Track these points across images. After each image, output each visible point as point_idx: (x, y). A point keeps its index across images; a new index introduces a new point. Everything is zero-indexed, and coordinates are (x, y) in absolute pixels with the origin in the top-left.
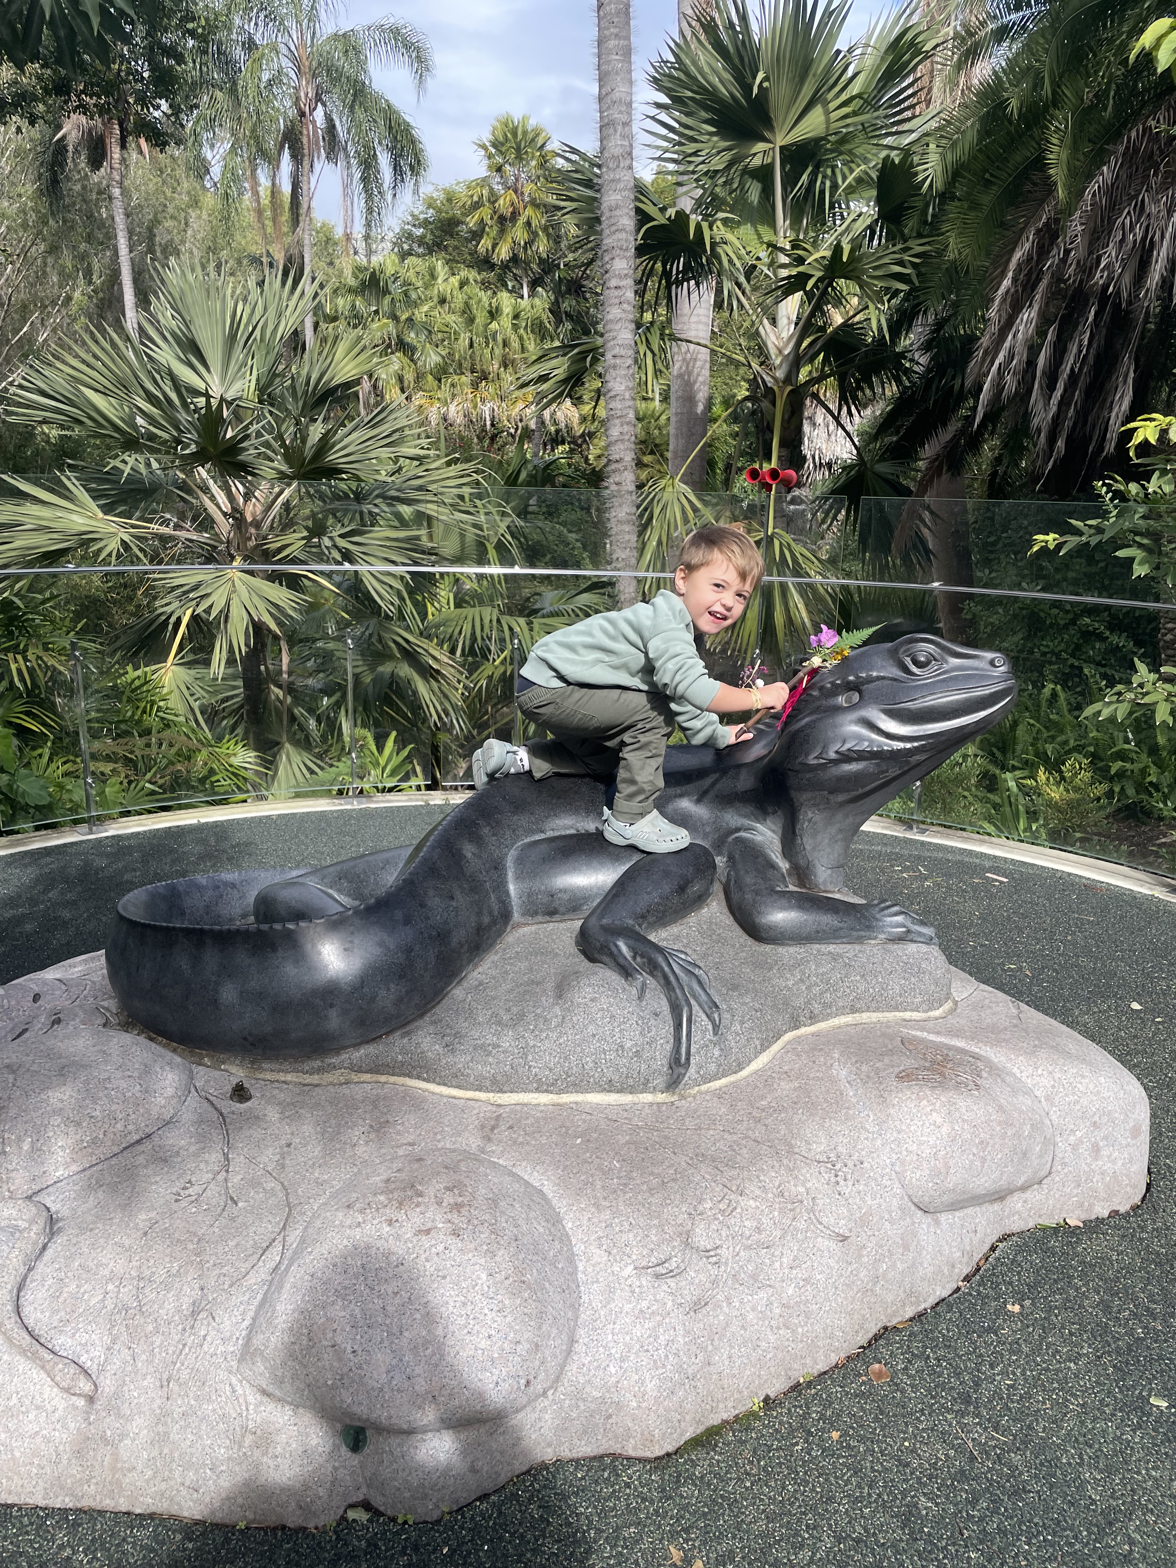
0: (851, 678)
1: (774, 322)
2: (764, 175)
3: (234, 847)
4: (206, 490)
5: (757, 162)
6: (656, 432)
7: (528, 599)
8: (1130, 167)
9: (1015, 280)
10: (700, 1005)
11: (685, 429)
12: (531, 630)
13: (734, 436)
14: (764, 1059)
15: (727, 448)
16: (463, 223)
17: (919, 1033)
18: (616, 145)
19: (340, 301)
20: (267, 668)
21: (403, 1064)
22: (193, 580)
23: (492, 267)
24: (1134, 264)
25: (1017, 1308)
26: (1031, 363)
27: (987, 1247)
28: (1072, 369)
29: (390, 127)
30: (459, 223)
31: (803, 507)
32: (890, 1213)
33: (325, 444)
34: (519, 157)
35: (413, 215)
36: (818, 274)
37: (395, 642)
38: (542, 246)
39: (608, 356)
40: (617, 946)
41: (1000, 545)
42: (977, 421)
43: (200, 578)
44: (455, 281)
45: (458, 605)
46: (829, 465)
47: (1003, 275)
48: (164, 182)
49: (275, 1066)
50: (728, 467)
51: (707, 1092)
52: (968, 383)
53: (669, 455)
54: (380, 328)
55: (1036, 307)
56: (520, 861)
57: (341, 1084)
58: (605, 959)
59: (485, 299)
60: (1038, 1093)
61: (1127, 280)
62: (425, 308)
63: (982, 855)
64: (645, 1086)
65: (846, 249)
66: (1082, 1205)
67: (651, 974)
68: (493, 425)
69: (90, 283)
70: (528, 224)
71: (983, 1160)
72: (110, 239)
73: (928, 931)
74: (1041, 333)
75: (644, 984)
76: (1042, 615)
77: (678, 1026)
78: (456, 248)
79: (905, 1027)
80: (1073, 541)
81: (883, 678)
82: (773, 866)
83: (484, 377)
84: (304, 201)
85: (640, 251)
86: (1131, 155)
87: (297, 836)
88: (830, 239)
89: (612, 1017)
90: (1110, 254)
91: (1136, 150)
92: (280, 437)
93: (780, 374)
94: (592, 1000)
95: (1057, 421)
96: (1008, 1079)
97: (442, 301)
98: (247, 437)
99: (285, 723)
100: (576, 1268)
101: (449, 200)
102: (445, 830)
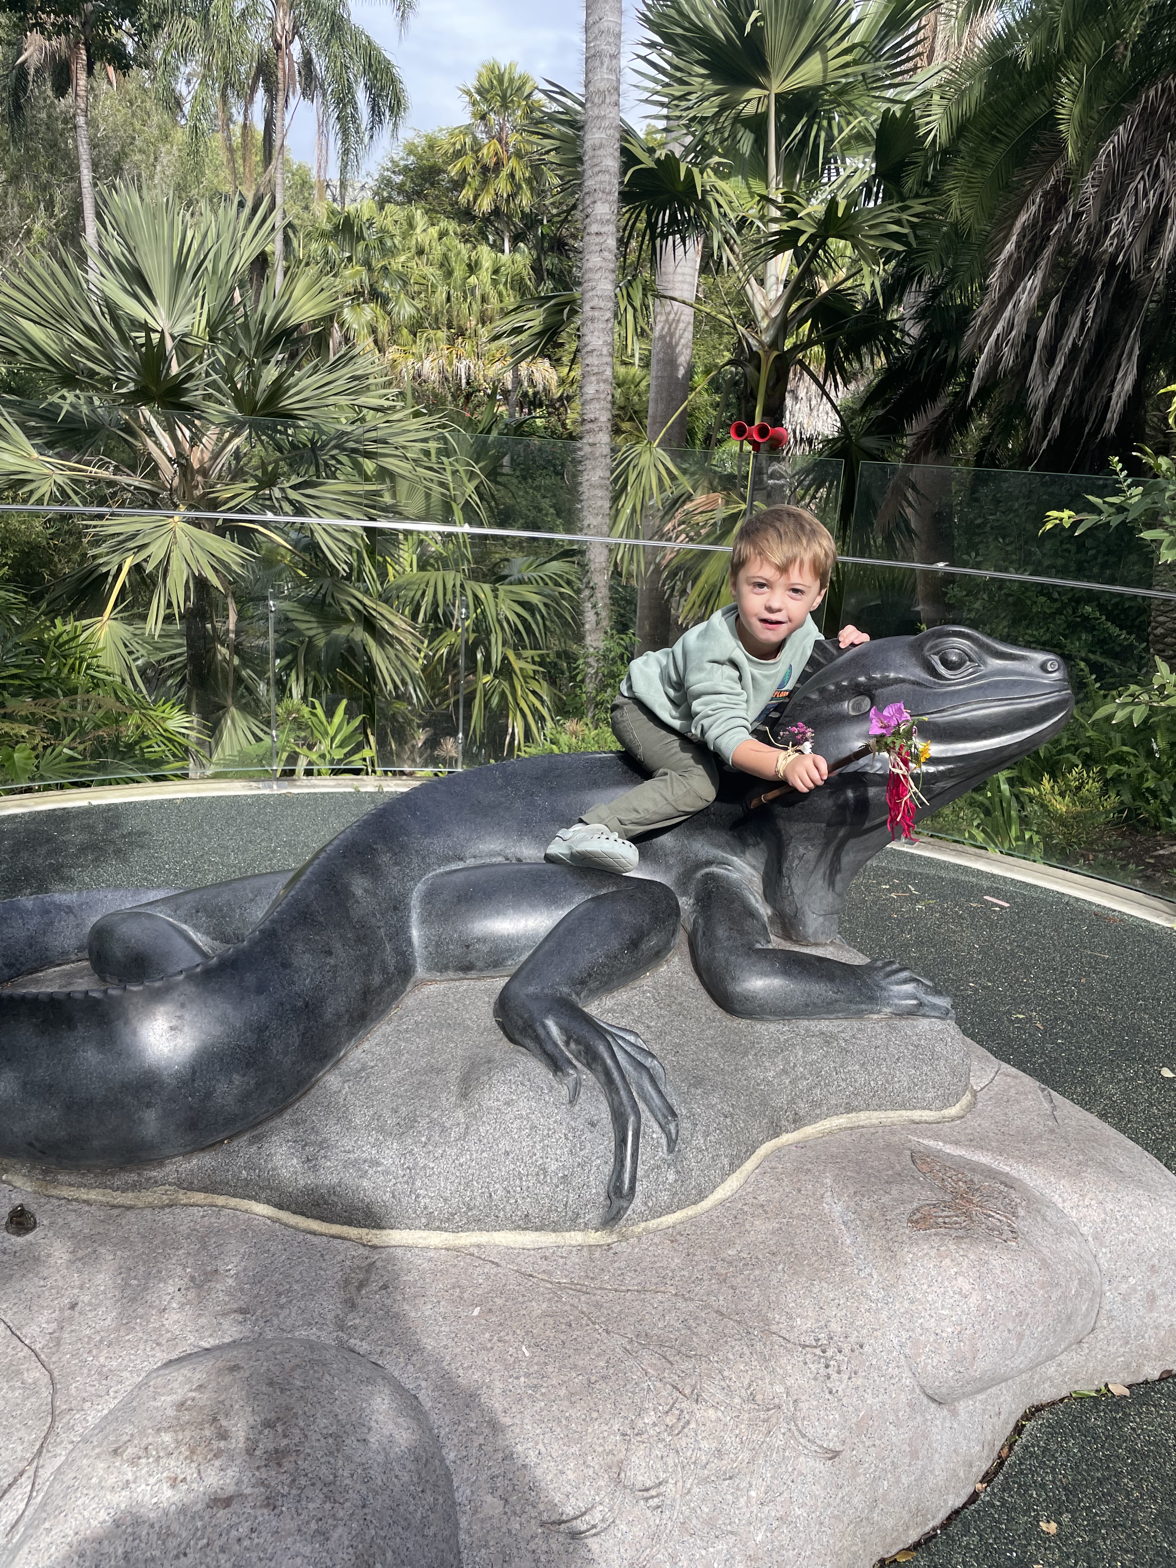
0: (862, 679)
1: (761, 282)
2: (757, 124)
3: (124, 836)
4: (151, 433)
5: (750, 110)
6: (636, 398)
7: (496, 564)
8: (1146, 130)
9: (1018, 245)
10: (652, 1111)
11: (664, 395)
12: (496, 597)
13: (716, 406)
14: (733, 1183)
15: (706, 419)
16: (444, 172)
17: (932, 1143)
18: (602, 78)
19: (314, 246)
20: (213, 627)
21: (247, 1182)
22: (131, 529)
23: (473, 218)
24: (1145, 233)
25: (1052, 1528)
26: (1030, 337)
27: (1011, 1427)
28: (1074, 344)
29: (370, 66)
30: (440, 171)
31: (782, 482)
32: (896, 1412)
33: (278, 389)
34: (505, 106)
35: (392, 161)
36: (811, 231)
37: (350, 604)
38: (526, 200)
39: (587, 307)
40: (545, 1027)
41: (988, 529)
42: (971, 395)
43: (138, 527)
44: (434, 231)
45: (422, 566)
46: (810, 441)
47: (1006, 239)
48: (134, 115)
49: (73, 1179)
50: (708, 438)
51: (655, 1232)
52: (963, 354)
53: (647, 422)
54: (352, 276)
55: (1040, 274)
56: (429, 897)
57: (162, 1208)
58: (528, 1042)
59: (464, 252)
60: (1084, 1230)
61: (1137, 249)
62: (403, 258)
63: (979, 873)
64: (573, 1223)
65: (842, 204)
66: (1128, 1365)
67: (589, 1066)
68: (468, 383)
69: (52, 215)
70: (512, 175)
71: (1020, 1336)
72: (73, 171)
73: (944, 1002)
74: (1043, 304)
75: (578, 1083)
76: (1029, 602)
77: (621, 1142)
78: (437, 197)
79: (914, 1133)
80: (1091, 519)
81: (903, 681)
82: (751, 913)
83: (461, 333)
84: (277, 138)
85: (626, 197)
86: (1148, 115)
87: (200, 825)
88: (825, 194)
89: (533, 1127)
90: (1121, 220)
91: (1154, 112)
92: (230, 380)
93: (766, 338)
94: (507, 1104)
95: (1053, 401)
96: (1049, 1214)
97: (420, 252)
98: (190, 377)
99: (231, 685)
100: (457, 1525)
101: (431, 147)
102: (329, 858)
